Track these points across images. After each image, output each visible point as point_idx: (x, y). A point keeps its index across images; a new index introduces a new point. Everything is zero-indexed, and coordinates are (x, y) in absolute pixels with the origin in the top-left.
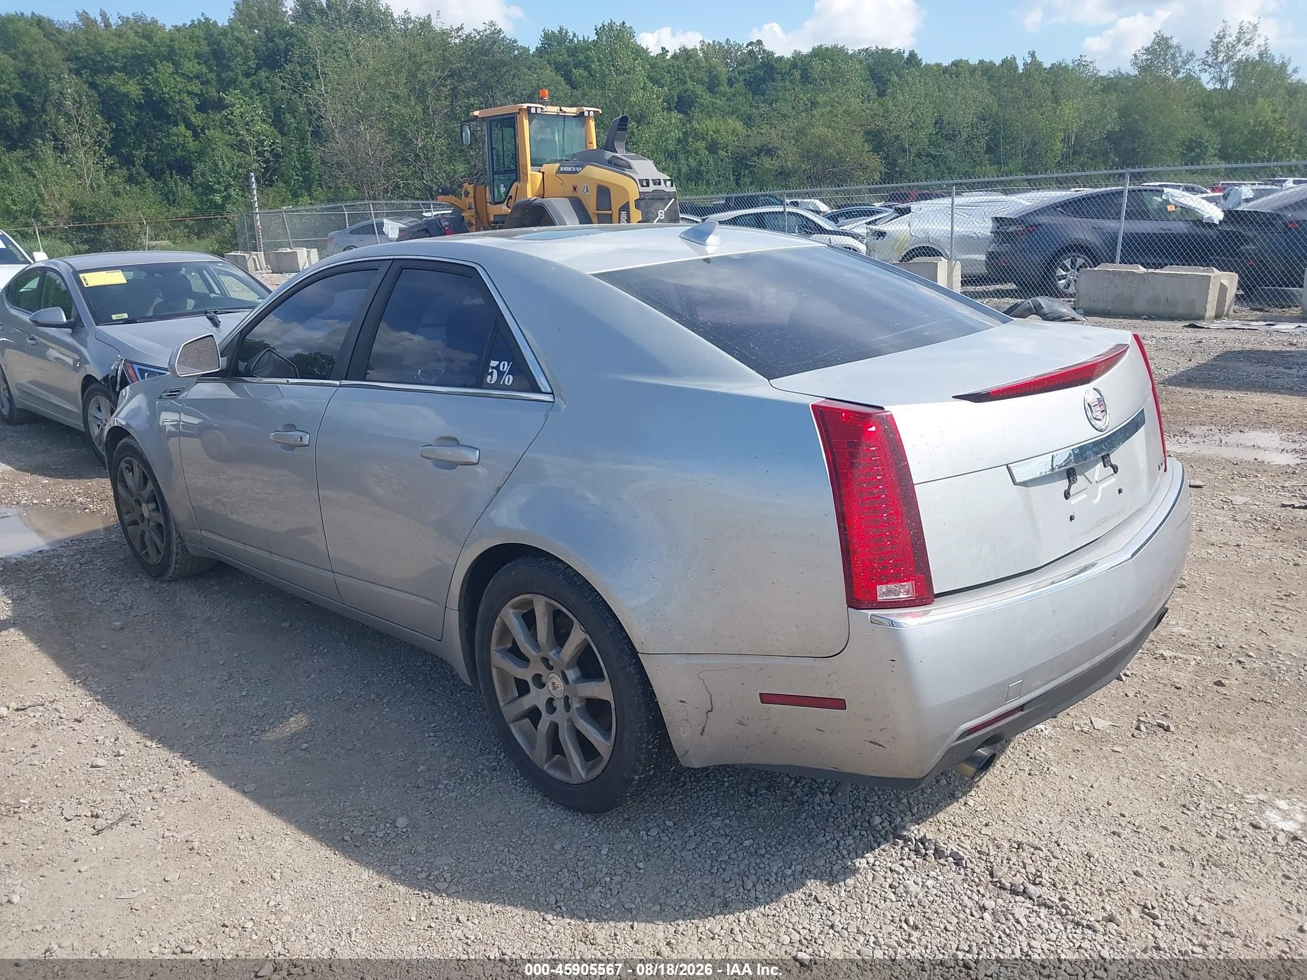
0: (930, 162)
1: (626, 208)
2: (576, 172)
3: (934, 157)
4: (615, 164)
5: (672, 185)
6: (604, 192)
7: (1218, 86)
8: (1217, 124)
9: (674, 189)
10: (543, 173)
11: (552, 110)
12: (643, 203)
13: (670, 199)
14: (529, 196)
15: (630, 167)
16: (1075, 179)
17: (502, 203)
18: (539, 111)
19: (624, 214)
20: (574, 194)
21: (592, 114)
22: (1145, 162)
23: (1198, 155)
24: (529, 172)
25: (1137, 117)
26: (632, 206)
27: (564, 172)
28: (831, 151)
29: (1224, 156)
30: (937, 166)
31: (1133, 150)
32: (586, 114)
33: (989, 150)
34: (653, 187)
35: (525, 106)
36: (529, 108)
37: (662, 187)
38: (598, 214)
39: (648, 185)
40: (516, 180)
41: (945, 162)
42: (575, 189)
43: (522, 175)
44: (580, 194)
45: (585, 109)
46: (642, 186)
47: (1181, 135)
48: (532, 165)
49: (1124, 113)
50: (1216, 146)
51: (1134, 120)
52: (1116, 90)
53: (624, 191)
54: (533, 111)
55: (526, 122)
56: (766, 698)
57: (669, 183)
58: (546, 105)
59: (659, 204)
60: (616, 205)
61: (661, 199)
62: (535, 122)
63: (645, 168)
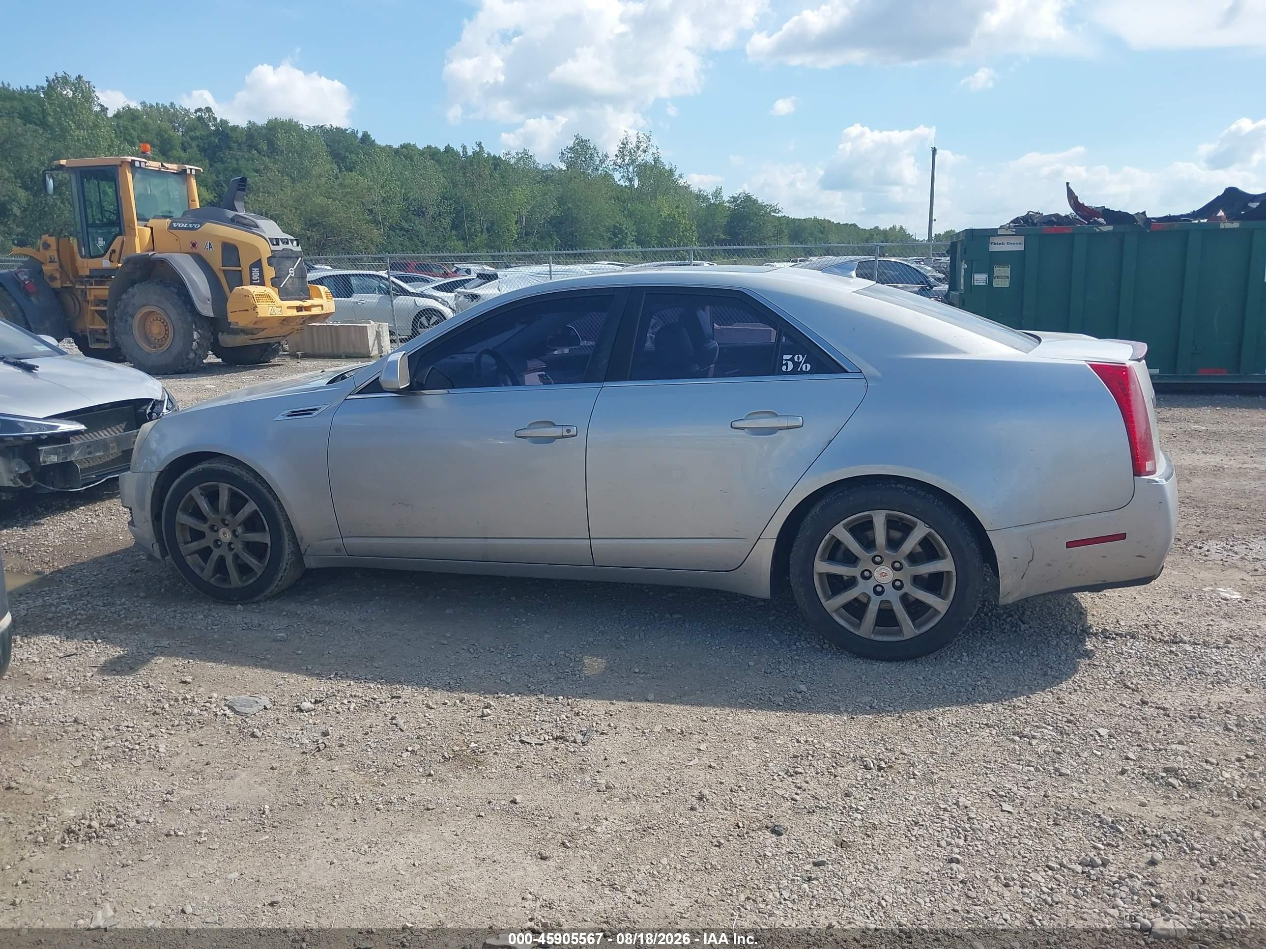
0: (403, 235)
1: (258, 264)
2: (193, 229)
3: (407, 231)
4: (237, 222)
5: (298, 245)
6: (230, 250)
7: (627, 184)
8: (631, 215)
9: (299, 249)
10: (152, 228)
11: (154, 165)
12: (274, 261)
13: (298, 258)
14: (138, 251)
15: (257, 226)
16: (530, 257)
17: (102, 256)
18: (143, 165)
19: (256, 272)
20: (194, 250)
21: (194, 172)
22: (583, 244)
23: (621, 240)
24: (137, 227)
25: (570, 205)
26: (265, 263)
27: (177, 228)
28: (332, 220)
29: (640, 243)
30: (410, 239)
31: (572, 234)
32: (188, 172)
33: (454, 227)
34: (281, 246)
35: (130, 159)
36: (133, 161)
37: (290, 246)
38: (224, 271)
39: (278, 244)
40: (120, 234)
41: (418, 236)
42: (194, 245)
43: (127, 230)
44: (198, 250)
45: (187, 166)
46: (273, 245)
47: (609, 222)
48: (138, 220)
49: (561, 201)
50: (633, 234)
51: (569, 208)
52: (552, 182)
53: (255, 249)
54: (137, 164)
55: (129, 176)
56: (1070, 545)
57: (295, 243)
58: (149, 160)
59: (288, 263)
60: (246, 262)
61: (289, 258)
62: (137, 175)
63: (270, 228)
